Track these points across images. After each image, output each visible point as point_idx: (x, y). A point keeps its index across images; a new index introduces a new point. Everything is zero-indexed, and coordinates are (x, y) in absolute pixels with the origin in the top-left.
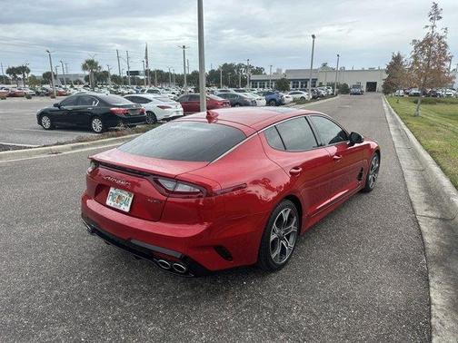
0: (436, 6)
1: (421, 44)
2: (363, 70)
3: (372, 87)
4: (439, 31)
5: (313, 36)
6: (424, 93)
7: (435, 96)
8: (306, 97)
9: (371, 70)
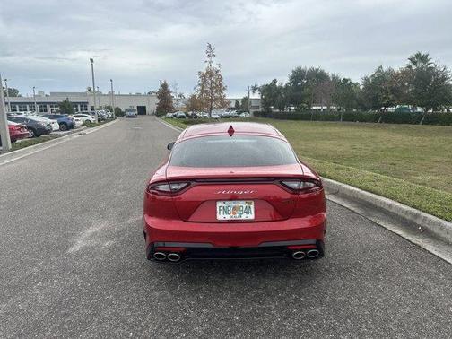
0: (210, 46)
1: (204, 75)
2: (130, 95)
3: (142, 110)
4: (214, 66)
5: (92, 60)
6: (187, 115)
7: (196, 117)
8: (92, 120)
9: (138, 95)
